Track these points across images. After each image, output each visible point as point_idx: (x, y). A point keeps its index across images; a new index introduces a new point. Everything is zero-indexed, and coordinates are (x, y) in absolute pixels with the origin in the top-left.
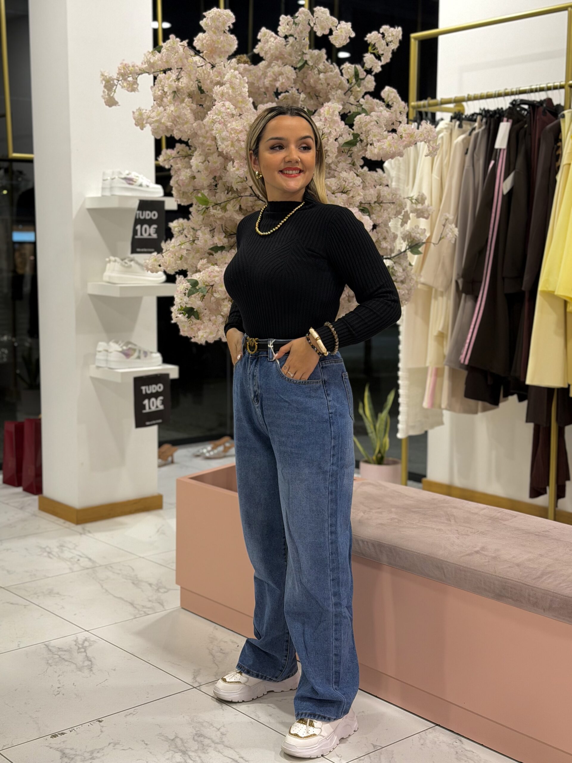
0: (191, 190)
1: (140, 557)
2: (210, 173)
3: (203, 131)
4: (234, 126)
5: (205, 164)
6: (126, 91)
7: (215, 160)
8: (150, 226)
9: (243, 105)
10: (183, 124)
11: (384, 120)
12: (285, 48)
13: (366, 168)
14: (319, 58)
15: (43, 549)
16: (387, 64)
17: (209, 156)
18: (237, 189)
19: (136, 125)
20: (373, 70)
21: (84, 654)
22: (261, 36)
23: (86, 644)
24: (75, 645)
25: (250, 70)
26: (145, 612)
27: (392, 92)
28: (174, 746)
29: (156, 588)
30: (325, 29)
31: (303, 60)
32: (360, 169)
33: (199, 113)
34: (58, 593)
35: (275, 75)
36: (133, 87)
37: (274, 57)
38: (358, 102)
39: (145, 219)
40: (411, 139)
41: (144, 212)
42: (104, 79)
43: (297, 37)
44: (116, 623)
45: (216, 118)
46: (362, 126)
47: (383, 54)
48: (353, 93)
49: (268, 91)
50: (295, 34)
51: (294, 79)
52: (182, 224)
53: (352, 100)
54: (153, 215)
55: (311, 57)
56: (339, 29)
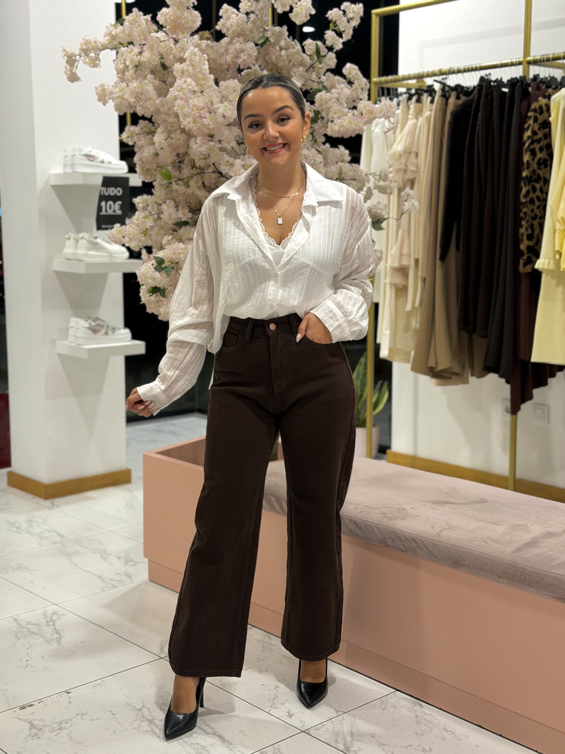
0: (155, 167)
1: (109, 531)
2: (173, 150)
3: (166, 108)
4: (195, 103)
5: (168, 141)
6: (88, 67)
7: (178, 138)
8: (114, 203)
9: (204, 82)
10: (146, 101)
11: (344, 97)
12: (246, 25)
13: (328, 145)
14: (280, 36)
15: (12, 524)
16: (349, 41)
17: (171, 133)
18: (200, 166)
19: (98, 100)
20: (334, 47)
21: (53, 627)
22: (222, 12)
23: (55, 617)
24: (44, 618)
25: (212, 47)
26: (113, 585)
27: (354, 69)
28: (140, 716)
29: (124, 561)
30: (285, 6)
31: (265, 37)
32: (322, 146)
33: (162, 90)
34: (27, 568)
35: (236, 51)
36: (95, 63)
37: (236, 34)
38: (319, 78)
39: (109, 196)
40: (371, 116)
41: (108, 189)
42: (66, 55)
43: (258, 14)
44: (84, 596)
45: (178, 95)
46: (323, 103)
47: (344, 31)
48: (316, 70)
49: (230, 68)
50: (256, 11)
51: (255, 56)
52: (146, 200)
53: (314, 76)
54: (118, 191)
55: (273, 34)
56: (299, 6)
